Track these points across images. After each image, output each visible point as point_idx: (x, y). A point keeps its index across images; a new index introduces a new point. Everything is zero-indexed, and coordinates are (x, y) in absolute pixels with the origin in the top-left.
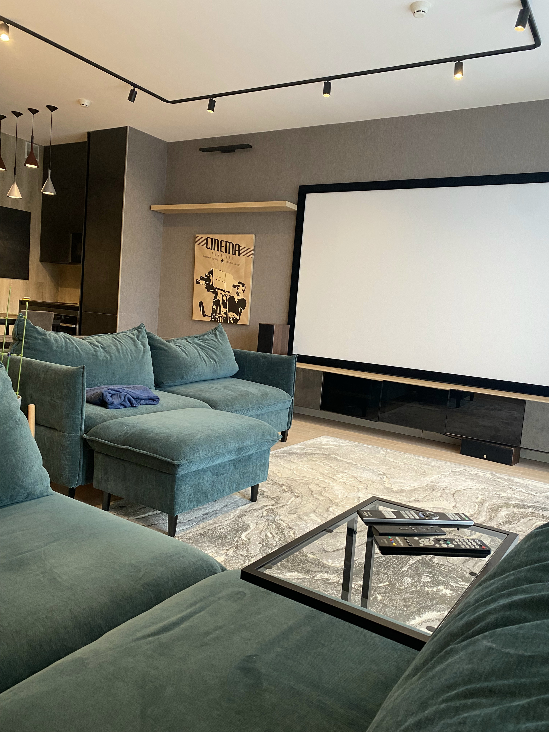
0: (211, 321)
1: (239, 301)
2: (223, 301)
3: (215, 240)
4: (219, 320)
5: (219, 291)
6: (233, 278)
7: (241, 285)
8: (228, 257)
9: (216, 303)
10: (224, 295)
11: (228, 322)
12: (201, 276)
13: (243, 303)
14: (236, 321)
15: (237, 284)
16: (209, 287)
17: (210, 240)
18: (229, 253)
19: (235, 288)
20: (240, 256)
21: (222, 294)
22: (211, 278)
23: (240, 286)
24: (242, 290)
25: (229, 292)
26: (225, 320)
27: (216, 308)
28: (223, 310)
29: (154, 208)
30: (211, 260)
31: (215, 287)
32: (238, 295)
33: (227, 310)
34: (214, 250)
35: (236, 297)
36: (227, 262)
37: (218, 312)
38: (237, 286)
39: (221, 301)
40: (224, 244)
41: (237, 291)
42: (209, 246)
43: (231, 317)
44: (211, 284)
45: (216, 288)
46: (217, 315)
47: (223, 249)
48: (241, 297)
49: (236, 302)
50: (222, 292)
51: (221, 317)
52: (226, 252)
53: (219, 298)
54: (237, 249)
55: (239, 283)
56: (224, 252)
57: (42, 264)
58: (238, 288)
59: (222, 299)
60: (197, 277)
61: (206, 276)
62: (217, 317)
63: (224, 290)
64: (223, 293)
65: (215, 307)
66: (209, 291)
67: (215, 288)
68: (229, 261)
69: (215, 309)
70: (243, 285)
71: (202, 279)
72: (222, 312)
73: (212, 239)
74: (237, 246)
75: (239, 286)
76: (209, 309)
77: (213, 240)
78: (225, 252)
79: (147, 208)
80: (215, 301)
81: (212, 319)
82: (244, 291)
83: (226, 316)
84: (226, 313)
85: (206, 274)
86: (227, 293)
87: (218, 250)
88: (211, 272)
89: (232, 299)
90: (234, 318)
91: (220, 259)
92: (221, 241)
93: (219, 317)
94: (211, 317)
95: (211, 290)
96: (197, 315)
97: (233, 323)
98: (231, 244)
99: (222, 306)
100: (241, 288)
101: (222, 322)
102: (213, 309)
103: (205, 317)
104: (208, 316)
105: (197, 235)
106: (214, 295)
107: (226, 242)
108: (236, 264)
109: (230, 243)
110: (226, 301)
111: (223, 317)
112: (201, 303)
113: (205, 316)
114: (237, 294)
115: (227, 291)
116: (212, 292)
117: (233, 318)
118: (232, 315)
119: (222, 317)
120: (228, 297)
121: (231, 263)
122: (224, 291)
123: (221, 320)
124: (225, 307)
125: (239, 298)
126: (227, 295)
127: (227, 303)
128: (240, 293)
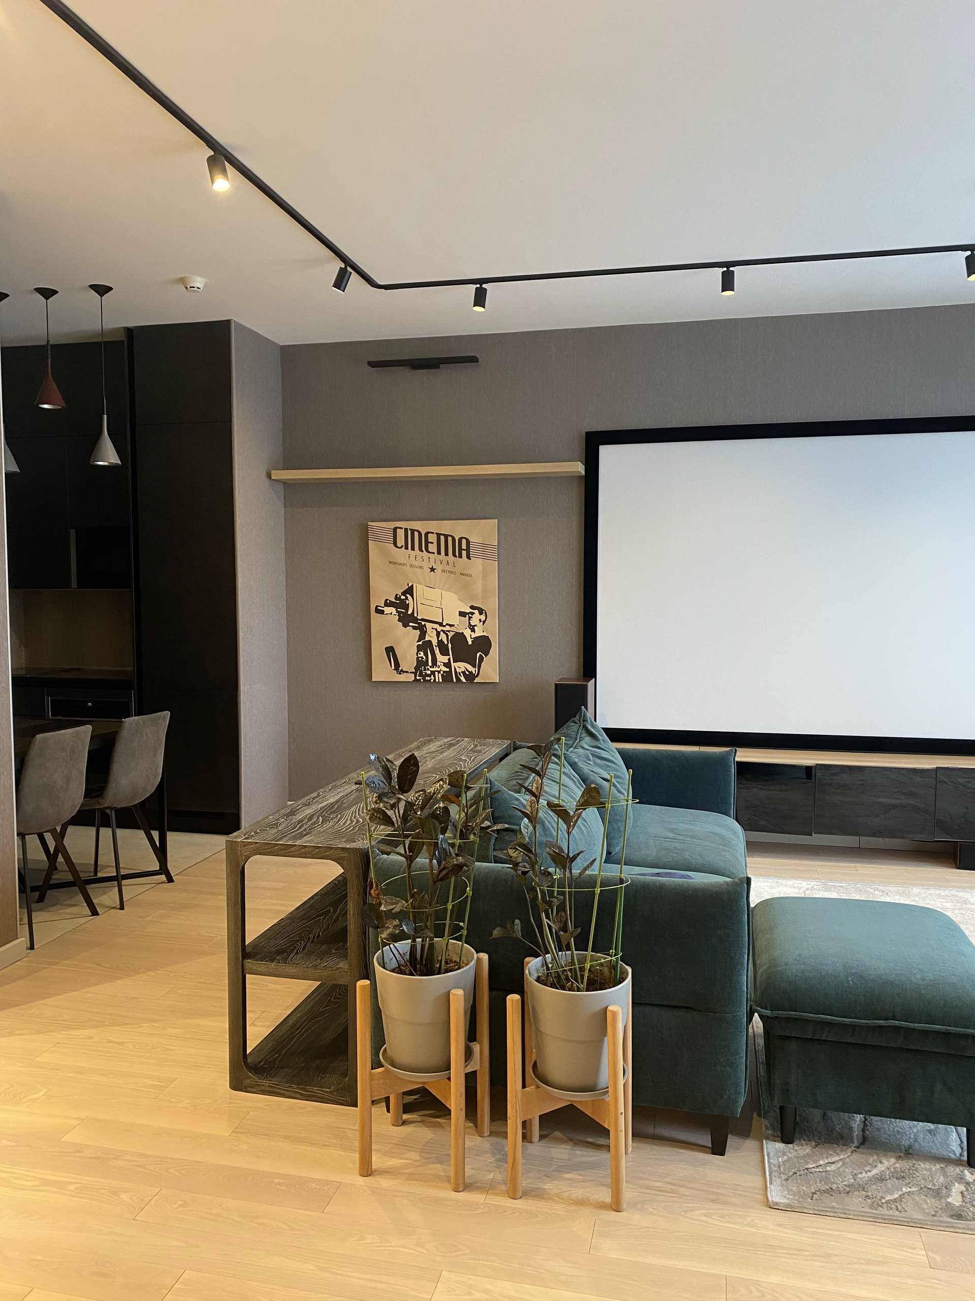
0: (416, 680)
1: (476, 640)
2: (440, 643)
3: (413, 531)
4: (432, 677)
5: (429, 626)
6: (459, 600)
7: (476, 612)
8: (444, 563)
9: (425, 646)
10: (442, 630)
11: (455, 681)
12: (387, 600)
13: (483, 644)
14: (470, 677)
15: (469, 610)
16: (407, 619)
17: (401, 534)
18: (447, 554)
19: (465, 617)
20: (470, 559)
22: (410, 601)
23: (474, 613)
24: (480, 620)
27: (424, 657)
29: (277, 475)
30: (407, 569)
31: (419, 618)
32: (473, 630)
34: (413, 549)
36: (443, 571)
37: (430, 664)
38: (468, 614)
39: (435, 642)
40: (432, 538)
41: (469, 623)
42: (401, 541)
43: (458, 670)
44: (410, 612)
45: (423, 620)
46: (428, 669)
47: (433, 548)
48: (479, 633)
49: (470, 643)
50: (436, 626)
52: (439, 553)
53: (431, 636)
54: (464, 547)
58: (470, 618)
60: (377, 600)
61: (396, 598)
62: (429, 672)
63: (442, 623)
64: (439, 628)
65: (422, 654)
66: (405, 625)
68: (448, 568)
70: (481, 612)
71: (388, 604)
72: (438, 664)
73: (406, 530)
74: (464, 541)
75: (472, 613)
76: (408, 659)
77: (409, 532)
78: (436, 553)
79: (263, 476)
80: (421, 643)
81: (418, 678)
82: (484, 622)
85: (397, 595)
87: (421, 550)
88: (410, 591)
89: (459, 638)
90: (468, 673)
91: (426, 566)
92: (427, 534)
93: (433, 673)
94: (415, 674)
95: (411, 624)
96: (382, 671)
97: (464, 680)
98: (450, 539)
99: (437, 651)
100: (476, 617)
101: (441, 681)
102: (418, 658)
103: (400, 674)
104: (407, 672)
105: (370, 523)
106: (418, 632)
107: (439, 535)
109: (446, 536)
110: (446, 643)
111: (442, 672)
112: (390, 650)
115: (447, 624)
116: (414, 628)
117: (464, 673)
118: (461, 667)
119: (439, 672)
120: (451, 635)
125: (474, 635)
126: (449, 631)
127: (450, 645)
128: (476, 625)
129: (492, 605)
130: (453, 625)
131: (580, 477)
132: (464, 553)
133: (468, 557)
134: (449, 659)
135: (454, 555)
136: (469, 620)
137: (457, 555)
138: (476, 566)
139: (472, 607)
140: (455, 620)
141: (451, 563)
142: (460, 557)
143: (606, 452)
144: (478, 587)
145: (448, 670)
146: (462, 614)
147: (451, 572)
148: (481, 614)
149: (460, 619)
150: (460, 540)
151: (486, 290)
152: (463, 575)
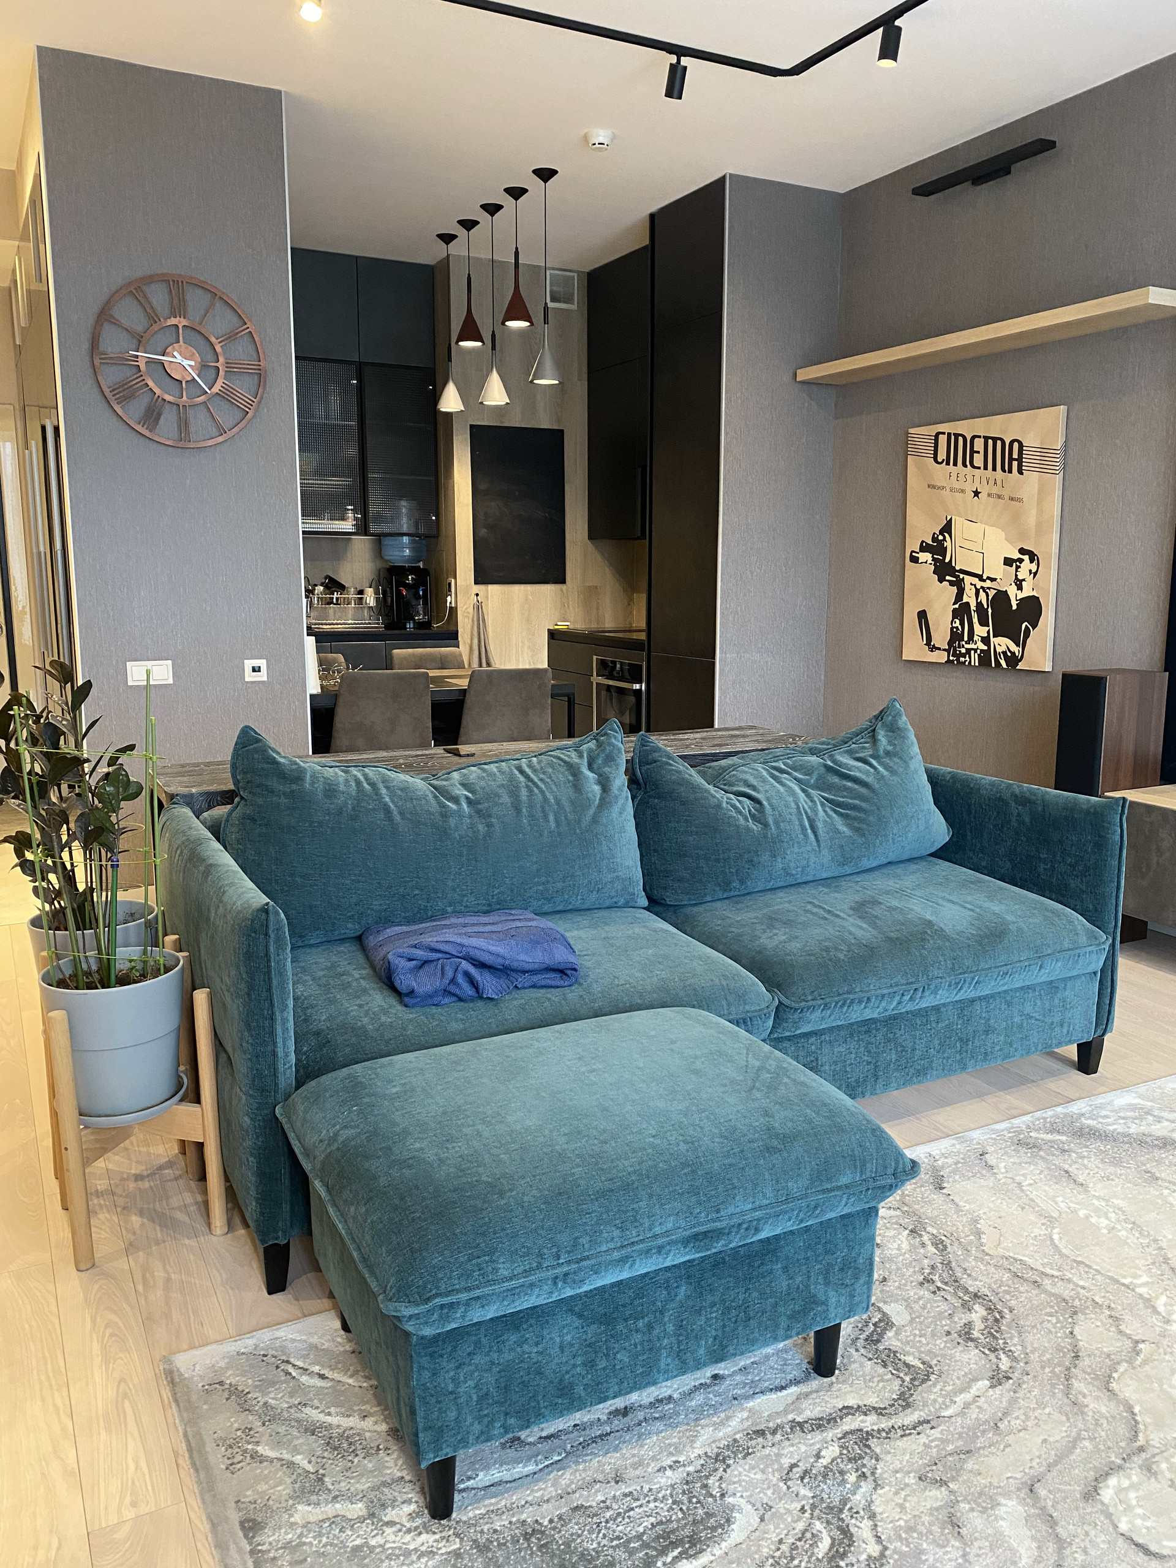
0: (949, 661)
1: (1022, 602)
2: (979, 605)
3: (957, 436)
4: (967, 659)
5: (968, 579)
6: (1006, 539)
7: (1026, 558)
8: (992, 482)
9: (961, 611)
10: (982, 587)
11: (993, 665)
12: (923, 542)
13: (1032, 608)
14: (1013, 660)
15: (1016, 555)
16: (944, 570)
17: (943, 439)
18: (994, 469)
19: (1012, 566)
20: (1022, 474)
21: (975, 585)
22: (948, 544)
23: (1023, 560)
24: (1030, 571)
25: (993, 580)
26: (985, 658)
27: (960, 627)
28: (980, 631)
29: (807, 374)
30: (946, 493)
31: (957, 568)
32: (1020, 588)
33: (989, 631)
34: (955, 464)
35: (1012, 591)
36: (989, 495)
37: (966, 639)
38: (1016, 561)
39: (973, 607)
40: (979, 444)
41: (1016, 575)
42: (942, 455)
43: (999, 650)
44: (947, 560)
45: (962, 571)
46: (963, 646)
47: (978, 460)
48: (1027, 592)
49: (1014, 607)
50: (975, 580)
51: (972, 652)
52: (986, 468)
53: (969, 597)
54: (1015, 456)
55: (1022, 551)
56: (979, 468)
57: (596, 547)
58: (1018, 567)
59: (977, 599)
60: (913, 545)
61: (934, 539)
62: (963, 651)
63: (982, 576)
64: (979, 584)
65: (957, 623)
66: (941, 580)
67: (958, 571)
68: (995, 490)
69: (957, 628)
70: (1033, 557)
71: (924, 548)
72: (976, 638)
73: (949, 435)
74: (1016, 445)
75: (1021, 561)
76: (942, 627)
77: (953, 437)
78: (982, 468)
79: (786, 378)
80: (957, 606)
81: (951, 658)
83: (986, 648)
84: (986, 640)
85: (934, 534)
86: (988, 584)
87: (965, 465)
88: (947, 528)
90: (1009, 654)
91: (970, 488)
92: (974, 437)
93: (968, 651)
94: (948, 651)
95: (948, 578)
96: (914, 648)
97: (1004, 666)
98: (999, 443)
99: (975, 620)
100: (1027, 565)
101: (977, 664)
102: (952, 628)
103: (932, 651)
104: (939, 649)
105: (911, 431)
106: (955, 589)
107: (986, 438)
108: (1012, 499)
109: (995, 440)
111: (979, 651)
112: (922, 615)
113: (933, 648)
114: (1016, 584)
115: (988, 578)
116: (951, 583)
117: (1004, 653)
118: (1002, 644)
119: (975, 650)
120: (992, 593)
121: (999, 497)
122: (980, 577)
123: (975, 659)
124: (983, 622)
125: (1021, 595)
126: (989, 588)
127: (990, 610)
128: (1024, 580)
129: (1049, 547)
130: (996, 580)
132: (1015, 464)
133: (1020, 472)
134: (988, 632)
135: (1003, 470)
136: (1016, 571)
137: (1007, 468)
138: (1029, 484)
141: (999, 481)
142: (1010, 471)
144: (1031, 518)
148: (1032, 561)
150: (1011, 443)
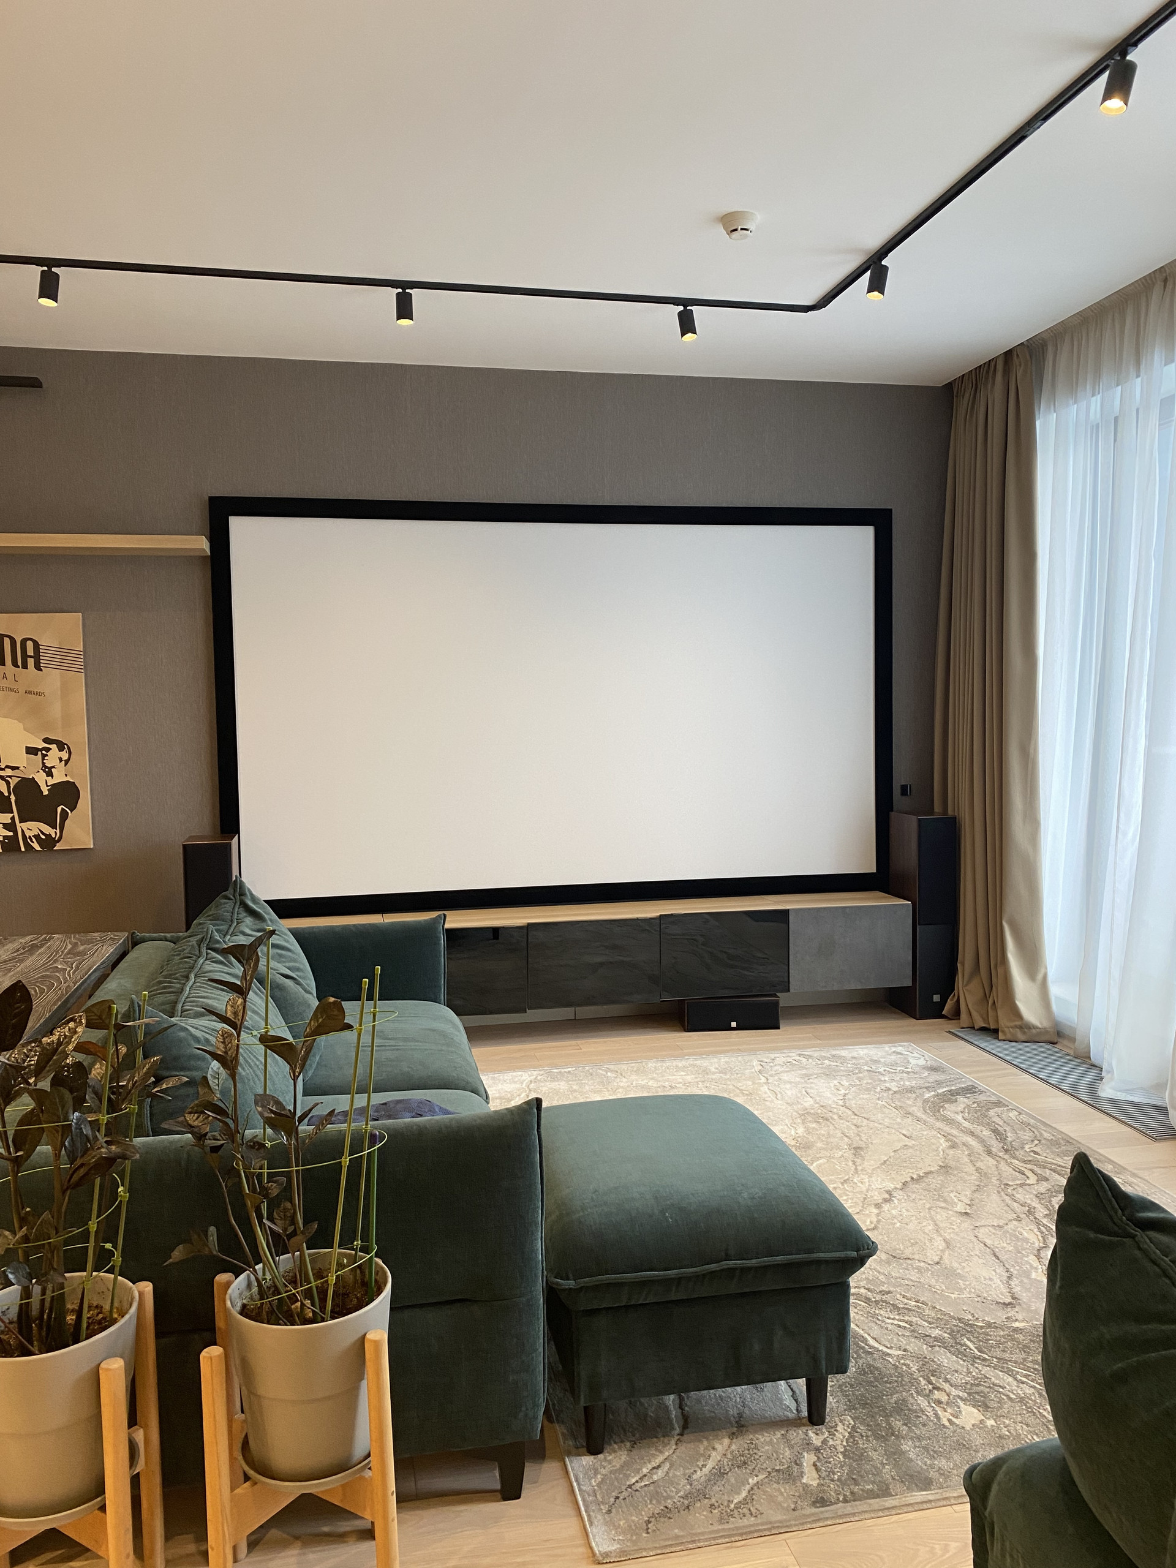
1: (54, 787)
7: (54, 747)
11: (23, 849)
13: (67, 793)
14: (48, 843)
15: (40, 745)
18: (3, 663)
20: (41, 670)
23: (51, 749)
24: (61, 760)
38: (41, 750)
41: (43, 763)
43: (28, 834)
48: (59, 777)
49: (46, 793)
54: (30, 652)
55: (48, 741)
58: (44, 756)
68: (4, 683)
70: (61, 746)
74: (30, 644)
75: (48, 750)
82: (67, 762)
89: (27, 787)
90: (43, 837)
97: (38, 848)
98: (6, 640)
100: (55, 753)
110: (7, 794)
117: (37, 837)
118: (32, 828)
120: (13, 782)
125: (51, 781)
126: (10, 777)
127: (13, 798)
128: (54, 767)
129: (78, 736)
130: (18, 768)
131: (204, 558)
132: (31, 662)
133: (38, 667)
134: (13, 818)
135: (15, 664)
136: (43, 759)
137: (20, 663)
138: (51, 680)
139: (46, 741)
140: (21, 760)
141: (10, 676)
142: (25, 666)
143: (240, 528)
144: (56, 710)
145: (11, 834)
146: (31, 751)
147: (11, 690)
148: (61, 749)
149: (27, 758)
150: (24, 642)
151: (57, 276)
152: (30, 693)
